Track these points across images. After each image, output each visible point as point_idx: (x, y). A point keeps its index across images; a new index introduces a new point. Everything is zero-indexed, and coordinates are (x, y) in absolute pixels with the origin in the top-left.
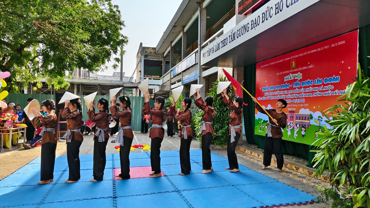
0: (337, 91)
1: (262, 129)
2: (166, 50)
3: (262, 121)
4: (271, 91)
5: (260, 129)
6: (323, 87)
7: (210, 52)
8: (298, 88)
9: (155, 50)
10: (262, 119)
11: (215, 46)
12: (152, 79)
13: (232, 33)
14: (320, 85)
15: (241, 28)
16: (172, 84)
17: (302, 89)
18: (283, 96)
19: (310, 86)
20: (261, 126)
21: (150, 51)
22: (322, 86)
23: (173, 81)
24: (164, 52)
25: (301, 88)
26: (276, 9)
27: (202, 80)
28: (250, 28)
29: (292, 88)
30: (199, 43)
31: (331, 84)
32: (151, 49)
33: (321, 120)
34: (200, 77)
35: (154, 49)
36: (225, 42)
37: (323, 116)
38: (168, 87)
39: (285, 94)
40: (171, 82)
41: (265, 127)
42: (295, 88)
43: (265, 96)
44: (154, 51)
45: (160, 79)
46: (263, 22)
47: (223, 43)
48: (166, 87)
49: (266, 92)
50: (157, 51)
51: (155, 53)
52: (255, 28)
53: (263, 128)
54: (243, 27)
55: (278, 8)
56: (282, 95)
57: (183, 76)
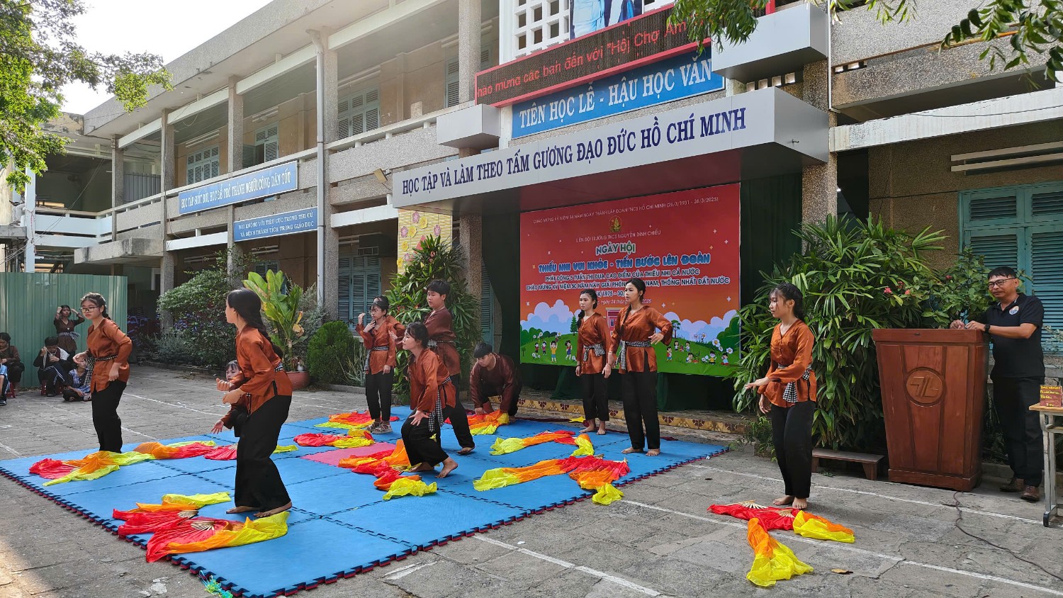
0: (706, 278)
1: (540, 350)
2: (133, 129)
3: (541, 334)
4: (564, 273)
5: (537, 352)
6: (680, 270)
7: (435, 182)
8: (628, 270)
9: (81, 122)
10: (540, 331)
11: (456, 171)
12: (68, 216)
13: (516, 154)
14: (675, 267)
15: (547, 152)
16: (173, 237)
17: (638, 271)
18: (593, 284)
19: (654, 267)
20: (537, 345)
21: (65, 125)
22: (678, 269)
23: (175, 228)
24: (118, 131)
25: (634, 269)
26: (644, 138)
27: (331, 236)
28: (575, 157)
29: (612, 270)
30: (320, 138)
31: (696, 266)
32: (67, 117)
33: (679, 328)
34: (324, 226)
35: (77, 121)
36: (492, 169)
37: (681, 320)
38: (156, 247)
39: (597, 281)
40: (166, 231)
41: (548, 347)
42: (622, 270)
43: (547, 283)
44: (79, 127)
45: (94, 217)
46: (610, 153)
47: (485, 171)
48: (152, 244)
49: (550, 274)
50: (95, 129)
51: (81, 132)
52: (588, 160)
53: (543, 348)
54: (552, 150)
55: (648, 137)
56: (592, 281)
57: (237, 217)
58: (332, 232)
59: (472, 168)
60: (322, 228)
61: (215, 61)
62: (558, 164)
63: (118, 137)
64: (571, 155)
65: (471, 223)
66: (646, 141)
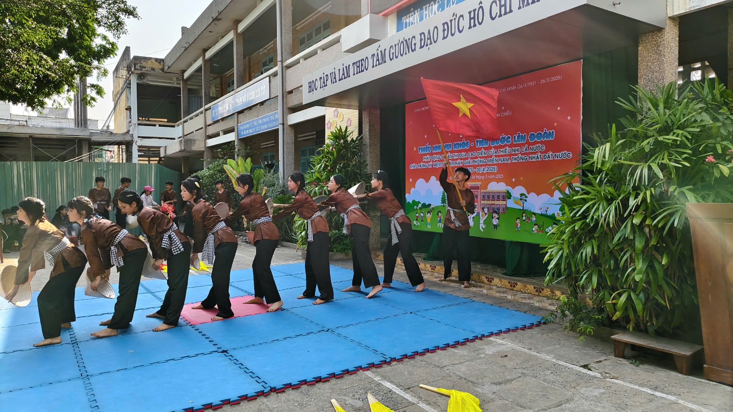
0: (550, 153)
1: (419, 219)
2: (190, 65)
3: (420, 206)
4: (436, 154)
5: (417, 220)
6: (528, 147)
7: (327, 81)
8: (485, 149)
9: (162, 63)
10: (419, 202)
11: (339, 70)
12: (157, 126)
13: (378, 50)
14: (523, 145)
15: (398, 44)
16: (210, 137)
17: (493, 150)
18: (457, 162)
19: (506, 145)
20: (417, 215)
21: (152, 66)
22: (526, 146)
23: (211, 130)
24: (183, 68)
25: (489, 148)
26: (471, 19)
27: (288, 132)
28: (418, 46)
29: (473, 149)
30: (279, 59)
31: (541, 142)
32: (154, 61)
33: (526, 201)
34: (283, 124)
35: (160, 63)
36: (362, 65)
37: (528, 194)
38: (199, 144)
39: (461, 159)
40: (206, 134)
41: (425, 216)
42: (480, 149)
43: (424, 162)
44: (161, 67)
45: (174, 126)
46: (444, 38)
47: (357, 67)
48: (197, 142)
49: (426, 155)
50: (169, 67)
51: (163, 70)
52: (428, 47)
53: (422, 217)
54: (402, 42)
55: (474, 18)
56: (457, 159)
57: (239, 122)
58: (289, 128)
59: (349, 65)
60: (282, 125)
61: (220, 10)
62: (406, 54)
63: (184, 71)
64: (415, 44)
65: (370, 115)
66: (472, 21)
